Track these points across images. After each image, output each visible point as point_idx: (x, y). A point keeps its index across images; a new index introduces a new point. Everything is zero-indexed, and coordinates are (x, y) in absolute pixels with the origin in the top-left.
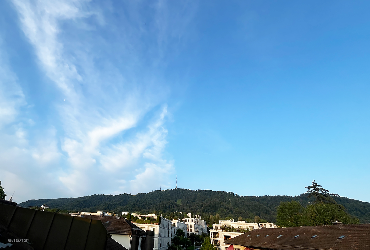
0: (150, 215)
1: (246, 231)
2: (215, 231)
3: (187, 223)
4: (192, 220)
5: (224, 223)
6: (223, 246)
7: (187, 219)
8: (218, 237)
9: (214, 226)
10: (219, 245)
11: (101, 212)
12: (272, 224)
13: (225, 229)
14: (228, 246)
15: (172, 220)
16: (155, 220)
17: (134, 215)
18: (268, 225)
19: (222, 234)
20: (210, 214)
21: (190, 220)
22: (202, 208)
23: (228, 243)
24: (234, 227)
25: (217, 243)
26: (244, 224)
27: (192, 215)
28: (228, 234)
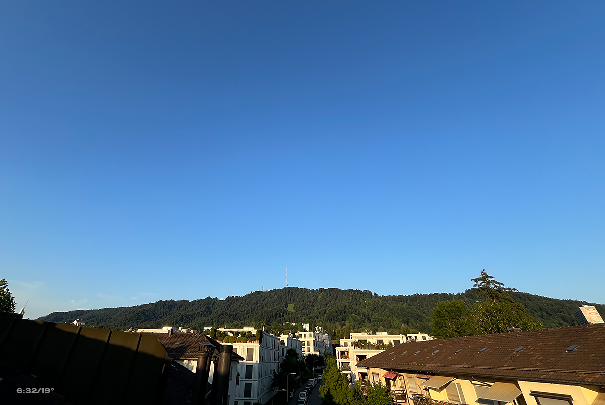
0: (246, 329)
1: (388, 347)
2: (343, 349)
3: (303, 339)
4: (310, 334)
5: (356, 336)
6: (356, 370)
8: (348, 358)
9: (342, 341)
10: (349, 369)
11: (170, 328)
13: (357, 344)
14: (364, 370)
16: (254, 336)
17: (222, 329)
18: (420, 337)
19: (354, 353)
20: (336, 324)
22: (325, 316)
23: (363, 366)
24: (370, 341)
25: (346, 366)
26: (386, 337)
27: (310, 327)
28: (362, 352)
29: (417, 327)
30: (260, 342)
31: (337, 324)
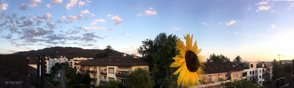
1: (83, 61)
2: (70, 61)
3: (61, 59)
4: (63, 59)
5: (75, 59)
6: (73, 66)
8: (72, 63)
10: (72, 66)
14: (76, 66)
15: (54, 59)
18: (91, 59)
19: (73, 62)
20: (70, 56)
22: (67, 54)
23: (75, 65)
24: (79, 60)
25: (71, 65)
26: (82, 58)
27: (63, 57)
28: (75, 62)
29: (91, 56)
30: (48, 60)
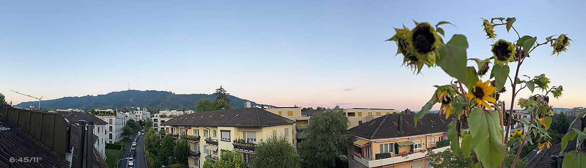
0: (108, 110)
1: (175, 116)
3: (137, 114)
6: (159, 127)
7: (137, 112)
8: (157, 122)
9: (155, 115)
10: (157, 126)
11: (71, 109)
12: (192, 111)
13: (161, 116)
15: (125, 112)
16: (112, 114)
17: (96, 110)
18: (190, 112)
19: (160, 120)
21: (139, 112)
22: (149, 103)
23: (163, 125)
24: (168, 114)
26: (175, 112)
27: (140, 109)
28: (163, 119)
29: (189, 108)
30: (115, 116)
31: (154, 107)
